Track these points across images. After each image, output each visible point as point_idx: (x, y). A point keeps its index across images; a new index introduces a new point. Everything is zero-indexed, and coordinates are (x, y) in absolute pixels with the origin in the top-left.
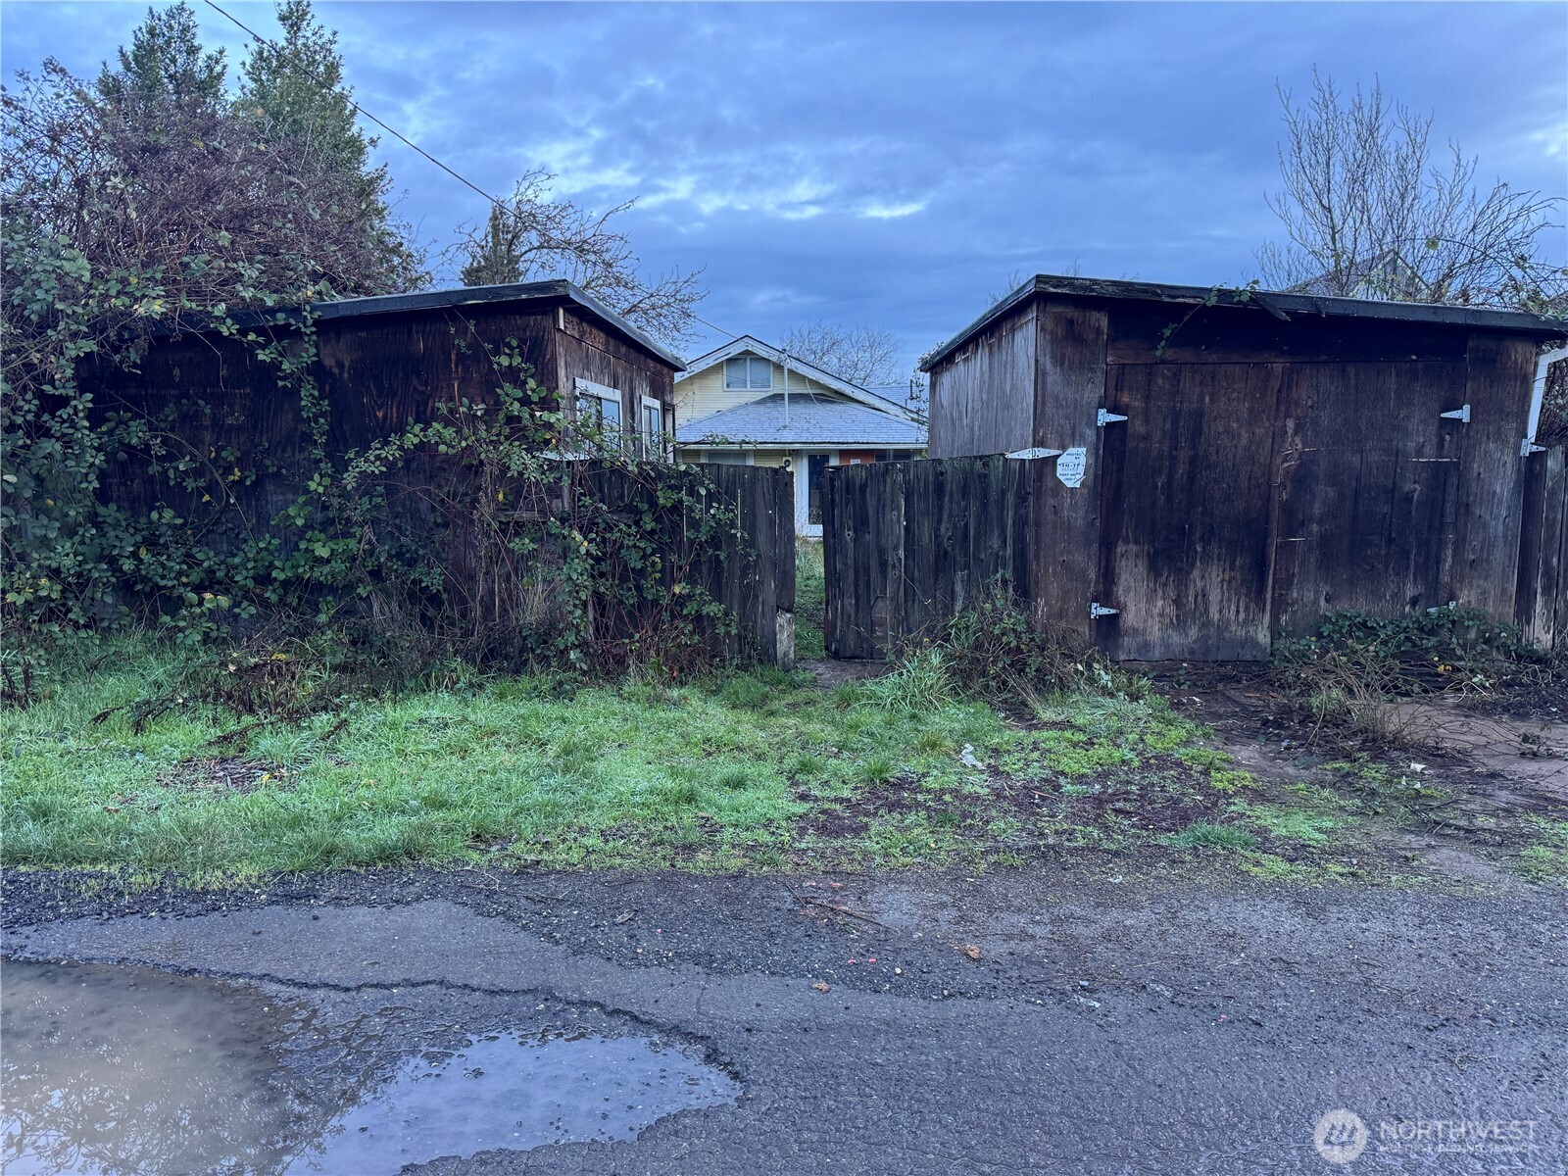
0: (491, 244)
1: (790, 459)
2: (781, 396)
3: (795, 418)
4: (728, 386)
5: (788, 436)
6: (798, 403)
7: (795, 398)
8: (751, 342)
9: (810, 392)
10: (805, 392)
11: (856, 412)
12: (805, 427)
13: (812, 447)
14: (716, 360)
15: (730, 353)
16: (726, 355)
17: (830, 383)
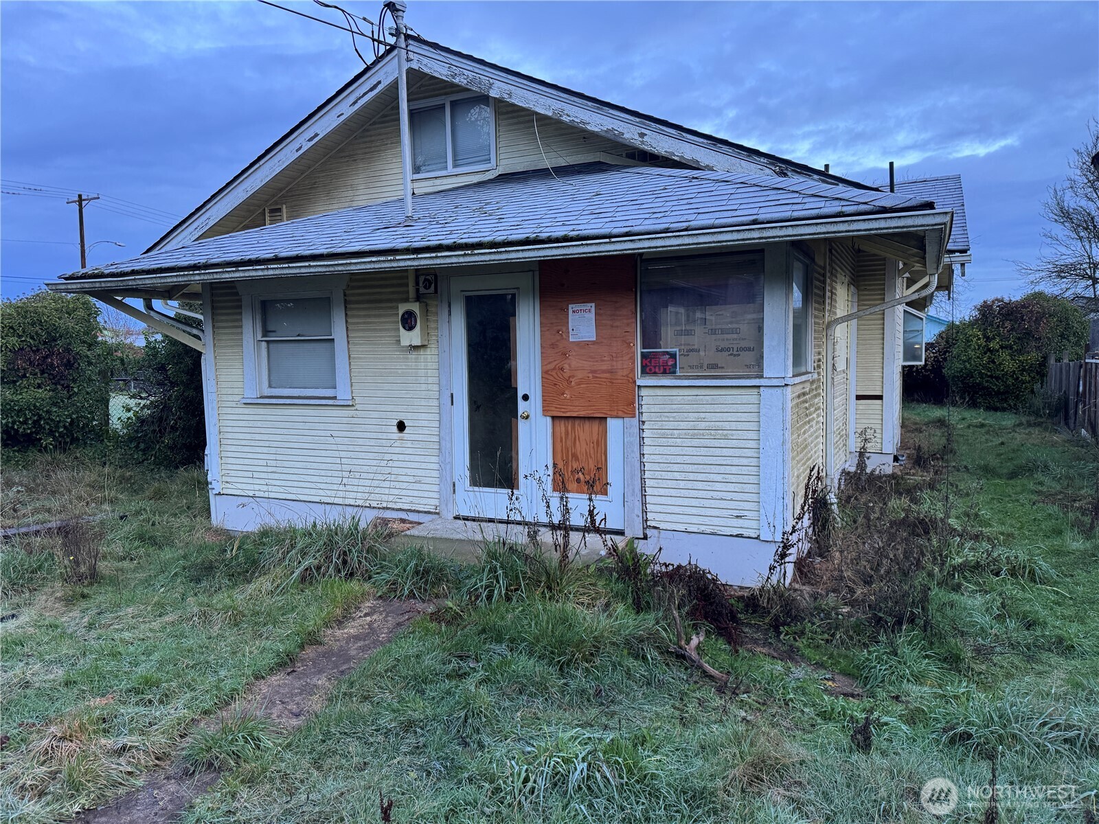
1: (414, 306)
4: (416, 171)
14: (355, 103)
15: (379, 82)
16: (371, 89)
17: (586, 119)
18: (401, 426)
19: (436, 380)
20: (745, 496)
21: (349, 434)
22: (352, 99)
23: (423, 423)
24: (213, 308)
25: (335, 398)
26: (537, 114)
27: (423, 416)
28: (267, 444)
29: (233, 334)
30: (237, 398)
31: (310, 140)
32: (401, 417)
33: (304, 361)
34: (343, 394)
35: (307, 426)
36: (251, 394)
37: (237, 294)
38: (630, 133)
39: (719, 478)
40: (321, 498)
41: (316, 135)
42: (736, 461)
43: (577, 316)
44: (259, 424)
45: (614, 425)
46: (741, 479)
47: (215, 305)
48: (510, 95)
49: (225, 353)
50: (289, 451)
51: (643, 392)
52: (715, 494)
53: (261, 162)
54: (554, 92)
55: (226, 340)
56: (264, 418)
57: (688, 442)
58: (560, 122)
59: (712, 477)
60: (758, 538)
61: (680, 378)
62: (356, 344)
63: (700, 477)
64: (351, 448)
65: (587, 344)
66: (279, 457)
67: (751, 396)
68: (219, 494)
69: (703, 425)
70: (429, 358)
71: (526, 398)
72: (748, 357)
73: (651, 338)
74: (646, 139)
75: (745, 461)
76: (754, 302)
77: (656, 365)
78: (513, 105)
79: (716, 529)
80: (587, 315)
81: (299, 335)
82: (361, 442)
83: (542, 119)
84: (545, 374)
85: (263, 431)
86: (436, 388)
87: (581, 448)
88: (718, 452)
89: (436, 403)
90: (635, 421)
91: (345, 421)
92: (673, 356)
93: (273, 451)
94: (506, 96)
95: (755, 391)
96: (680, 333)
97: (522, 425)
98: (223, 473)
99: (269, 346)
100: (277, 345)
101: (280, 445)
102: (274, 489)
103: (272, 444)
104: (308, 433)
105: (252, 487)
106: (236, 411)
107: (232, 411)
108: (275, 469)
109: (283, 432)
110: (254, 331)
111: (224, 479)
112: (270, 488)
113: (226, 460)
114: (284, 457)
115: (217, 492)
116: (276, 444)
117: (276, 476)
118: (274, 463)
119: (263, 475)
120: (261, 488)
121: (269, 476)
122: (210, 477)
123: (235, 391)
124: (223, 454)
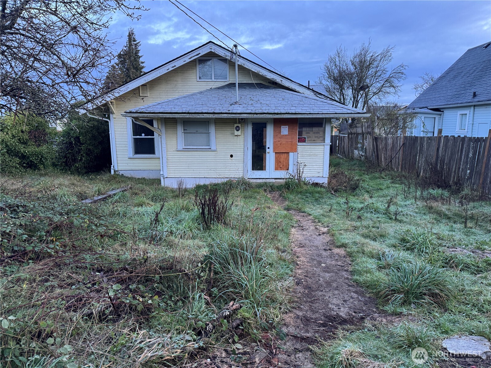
0: (128, 46)
1: (240, 125)
2: (234, 85)
3: (243, 97)
4: (200, 78)
5: (238, 109)
6: (245, 88)
7: (242, 86)
8: (214, 47)
9: (254, 82)
10: (250, 82)
11: (284, 94)
12: (250, 103)
13: (255, 116)
14: (190, 58)
15: (200, 53)
16: (197, 55)
17: (266, 74)
18: (232, 156)
19: (243, 144)
20: (320, 168)
21: (214, 159)
22: (190, 57)
23: (239, 155)
25: (210, 149)
26: (252, 71)
27: (238, 153)
28: (185, 162)
29: (173, 130)
30: (175, 149)
31: (173, 67)
32: (232, 154)
33: (200, 138)
34: (213, 148)
35: (200, 157)
36: (181, 147)
38: (278, 79)
39: (315, 165)
41: (175, 66)
42: (318, 161)
43: (283, 129)
44: (182, 157)
45: (291, 154)
46: (319, 165)
48: (244, 64)
49: (170, 135)
50: (193, 164)
51: (299, 146)
52: (314, 168)
53: (152, 72)
54: (258, 66)
55: (170, 132)
56: (184, 155)
57: (308, 157)
58: (259, 74)
59: (313, 165)
60: (323, 177)
61: (307, 143)
62: (218, 134)
63: (311, 165)
64: (215, 162)
65: (286, 135)
66: (189, 166)
67: (322, 147)
68: (167, 177)
69: (312, 153)
70: (241, 138)
71: (269, 148)
72: (321, 139)
73: (300, 134)
74: (282, 82)
75: (320, 161)
76: (322, 127)
77: (302, 140)
78: (245, 67)
79: (314, 176)
80: (286, 129)
82: (218, 161)
83: (253, 72)
84: (274, 143)
85: (184, 158)
86: (243, 146)
87: (282, 160)
88: (315, 159)
89: (243, 150)
90: (297, 153)
91: (213, 155)
92: (305, 138)
93: (188, 164)
94: (243, 65)
95: (323, 146)
96: (307, 133)
97: (267, 155)
98: (168, 171)
99: (185, 134)
100: (188, 134)
101: (190, 162)
102: (187, 175)
103: (187, 162)
104: (200, 158)
105: (179, 175)
106: (174, 153)
107: (172, 153)
108: (188, 169)
109: (191, 158)
110: (182, 130)
111: (168, 173)
112: (186, 175)
113: (169, 167)
114: (190, 166)
115: (164, 177)
116: (188, 162)
117: (188, 171)
118: (188, 168)
119: (183, 171)
120: (182, 175)
121: (186, 171)
122: (161, 173)
123: (174, 147)
124: (168, 166)
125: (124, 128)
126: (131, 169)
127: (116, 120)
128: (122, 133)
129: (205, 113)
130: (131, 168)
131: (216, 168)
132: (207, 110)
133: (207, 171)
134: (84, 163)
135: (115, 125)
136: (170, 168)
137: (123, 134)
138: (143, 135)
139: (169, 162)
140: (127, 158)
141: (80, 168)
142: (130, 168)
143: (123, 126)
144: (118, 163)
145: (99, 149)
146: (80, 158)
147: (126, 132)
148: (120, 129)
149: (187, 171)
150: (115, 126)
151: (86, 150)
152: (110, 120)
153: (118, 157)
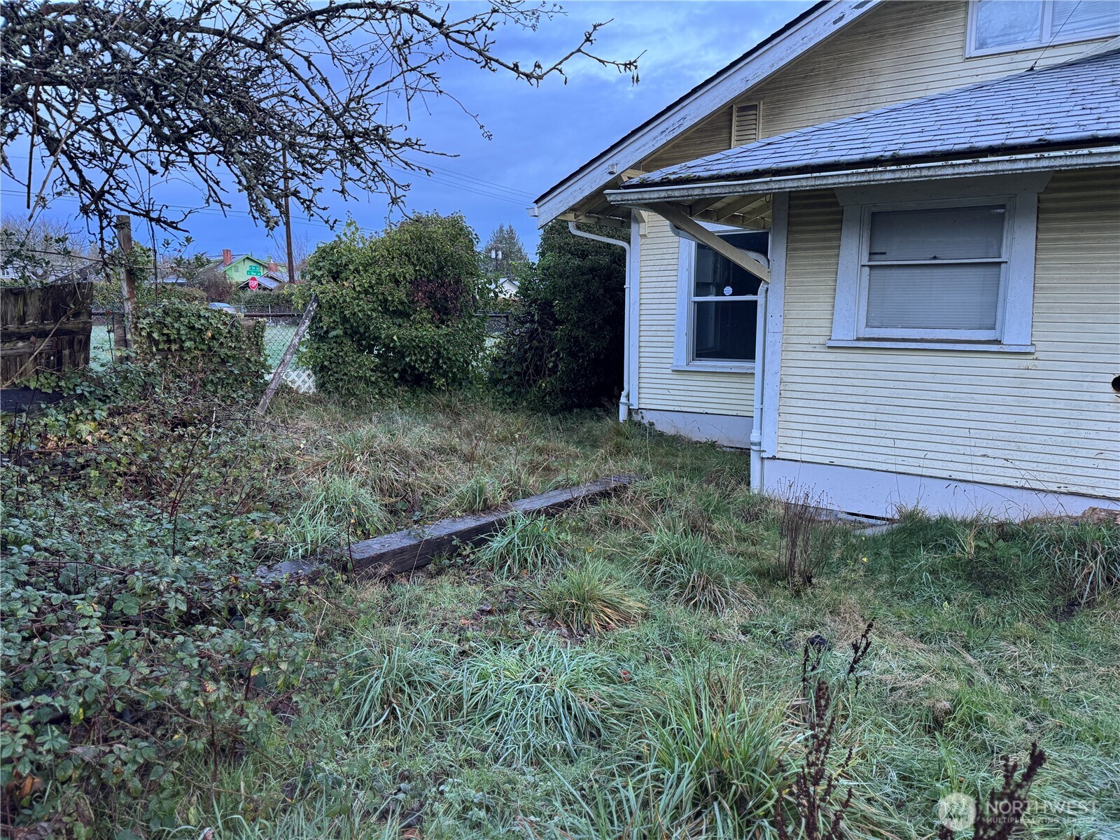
4: (980, 45)
18: (1119, 384)
21: (1016, 392)
24: (789, 224)
25: (998, 342)
28: (862, 399)
29: (820, 257)
30: (822, 340)
31: (858, 7)
33: (946, 290)
34: (1014, 336)
35: (939, 378)
36: (844, 334)
37: (837, 204)
40: (950, 473)
44: (851, 374)
47: (792, 219)
49: (803, 282)
50: (901, 410)
55: (805, 265)
56: (861, 366)
62: (1048, 269)
64: (1018, 410)
66: (879, 417)
68: (774, 458)
81: (935, 258)
82: (1036, 402)
85: (856, 382)
91: (1012, 373)
93: (872, 408)
98: (781, 432)
99: (877, 272)
100: (888, 272)
101: (884, 401)
102: (866, 456)
103: (869, 400)
104: (938, 387)
105: (829, 452)
106: (813, 356)
107: (807, 356)
108: (872, 433)
109: (891, 384)
110: (859, 254)
111: (782, 440)
112: (860, 456)
113: (788, 417)
114: (885, 417)
115: (764, 455)
116: (877, 400)
117: (873, 441)
118: (872, 424)
119: (849, 439)
120: (843, 454)
121: (859, 440)
122: (755, 437)
123: (815, 331)
124: (783, 409)
125: (670, 267)
126: (677, 409)
127: (649, 241)
128: (663, 284)
129: (992, 151)
130: (680, 403)
131: (1017, 437)
132: (1004, 136)
133: (968, 450)
134: (561, 379)
135: (643, 258)
136: (794, 418)
137: (665, 290)
138: (728, 290)
139: (789, 394)
140: (670, 371)
141: (550, 394)
142: (675, 403)
143: (666, 262)
144: (642, 385)
145: (604, 338)
146: (551, 364)
147: (674, 284)
148: (656, 274)
149: (866, 441)
150: (642, 264)
151: (568, 340)
152: (629, 243)
153: (643, 365)
